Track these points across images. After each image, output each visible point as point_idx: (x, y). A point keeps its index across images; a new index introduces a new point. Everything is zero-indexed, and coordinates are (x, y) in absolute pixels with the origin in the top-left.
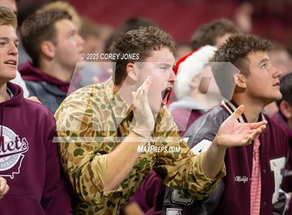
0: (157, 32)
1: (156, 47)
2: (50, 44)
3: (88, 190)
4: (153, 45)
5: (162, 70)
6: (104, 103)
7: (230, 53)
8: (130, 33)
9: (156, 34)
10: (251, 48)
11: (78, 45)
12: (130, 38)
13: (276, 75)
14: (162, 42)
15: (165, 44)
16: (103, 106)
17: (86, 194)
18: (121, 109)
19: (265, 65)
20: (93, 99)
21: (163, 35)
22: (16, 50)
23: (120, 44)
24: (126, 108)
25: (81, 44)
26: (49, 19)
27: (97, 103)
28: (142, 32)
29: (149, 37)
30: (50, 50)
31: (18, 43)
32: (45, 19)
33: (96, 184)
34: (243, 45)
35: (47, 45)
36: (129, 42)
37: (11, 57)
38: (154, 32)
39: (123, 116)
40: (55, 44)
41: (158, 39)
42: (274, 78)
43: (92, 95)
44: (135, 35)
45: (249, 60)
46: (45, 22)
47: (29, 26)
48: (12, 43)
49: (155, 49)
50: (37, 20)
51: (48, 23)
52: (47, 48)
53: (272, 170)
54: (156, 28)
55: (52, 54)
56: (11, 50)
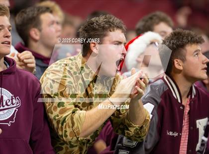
0: (113, 18)
1: (112, 30)
2: (36, 30)
3: (68, 134)
4: (109, 28)
6: (75, 70)
8: (93, 19)
9: (111, 20)
11: (57, 31)
12: (92, 23)
13: (205, 62)
14: (116, 26)
15: (118, 27)
16: (75, 73)
17: (66, 136)
18: (88, 74)
19: (197, 54)
20: (67, 68)
21: (117, 21)
22: (10, 34)
23: (85, 28)
24: (92, 73)
25: (59, 31)
26: (36, 12)
27: (71, 70)
28: (101, 19)
29: (106, 22)
30: (36, 35)
31: (11, 28)
32: (33, 12)
33: (75, 131)
35: (34, 31)
36: (92, 26)
37: (6, 39)
38: (111, 18)
39: (90, 79)
40: (40, 30)
41: (113, 23)
42: (203, 64)
43: (66, 65)
44: (97, 21)
45: (186, 50)
46: (33, 14)
48: (6, 29)
49: (110, 31)
50: (27, 13)
51: (35, 15)
52: (34, 33)
54: (112, 16)
55: (37, 38)
56: (6, 34)
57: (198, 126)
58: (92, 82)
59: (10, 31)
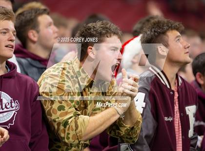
0: (109, 24)
1: (108, 35)
2: (34, 32)
3: (70, 136)
4: (106, 33)
5: (113, 51)
7: (154, 31)
8: (90, 25)
9: (108, 26)
10: (169, 28)
11: (54, 33)
12: (90, 29)
13: (187, 47)
14: (113, 32)
15: (115, 33)
17: (69, 138)
19: (178, 40)
20: (65, 72)
21: (113, 27)
23: (83, 33)
26: (34, 14)
28: (98, 25)
29: (103, 28)
30: (34, 36)
32: (30, 14)
33: (78, 135)
34: (163, 26)
35: (32, 32)
36: (89, 31)
38: (107, 24)
39: (86, 84)
40: (38, 32)
41: (110, 29)
42: (185, 48)
43: (64, 69)
44: (94, 27)
46: (31, 16)
47: (19, 19)
49: (107, 37)
50: (25, 15)
51: (33, 17)
52: (32, 35)
53: (187, 114)
54: (108, 22)
55: (35, 39)
56: (10, 38)
57: (188, 112)
58: (87, 87)
59: (14, 35)
